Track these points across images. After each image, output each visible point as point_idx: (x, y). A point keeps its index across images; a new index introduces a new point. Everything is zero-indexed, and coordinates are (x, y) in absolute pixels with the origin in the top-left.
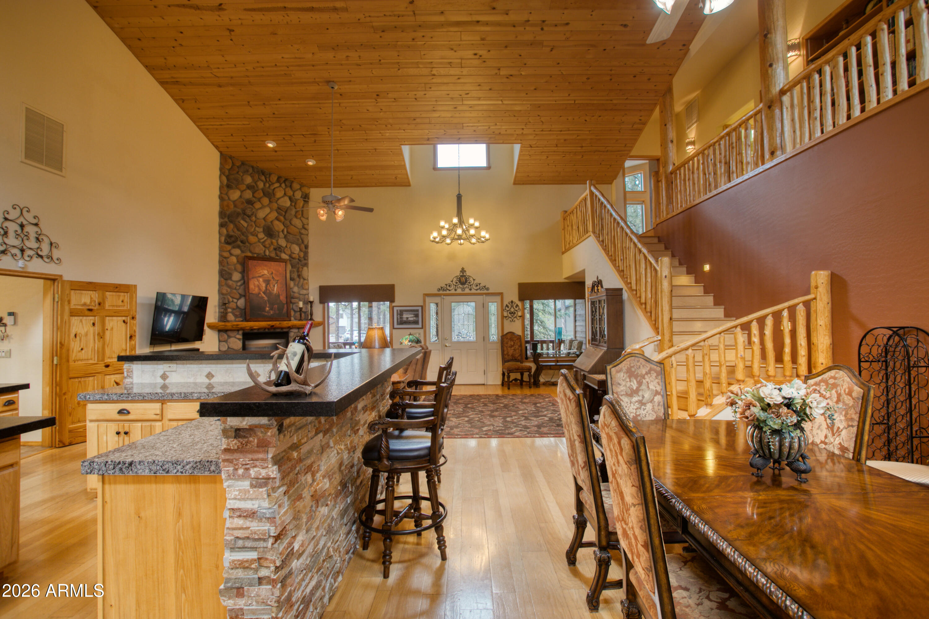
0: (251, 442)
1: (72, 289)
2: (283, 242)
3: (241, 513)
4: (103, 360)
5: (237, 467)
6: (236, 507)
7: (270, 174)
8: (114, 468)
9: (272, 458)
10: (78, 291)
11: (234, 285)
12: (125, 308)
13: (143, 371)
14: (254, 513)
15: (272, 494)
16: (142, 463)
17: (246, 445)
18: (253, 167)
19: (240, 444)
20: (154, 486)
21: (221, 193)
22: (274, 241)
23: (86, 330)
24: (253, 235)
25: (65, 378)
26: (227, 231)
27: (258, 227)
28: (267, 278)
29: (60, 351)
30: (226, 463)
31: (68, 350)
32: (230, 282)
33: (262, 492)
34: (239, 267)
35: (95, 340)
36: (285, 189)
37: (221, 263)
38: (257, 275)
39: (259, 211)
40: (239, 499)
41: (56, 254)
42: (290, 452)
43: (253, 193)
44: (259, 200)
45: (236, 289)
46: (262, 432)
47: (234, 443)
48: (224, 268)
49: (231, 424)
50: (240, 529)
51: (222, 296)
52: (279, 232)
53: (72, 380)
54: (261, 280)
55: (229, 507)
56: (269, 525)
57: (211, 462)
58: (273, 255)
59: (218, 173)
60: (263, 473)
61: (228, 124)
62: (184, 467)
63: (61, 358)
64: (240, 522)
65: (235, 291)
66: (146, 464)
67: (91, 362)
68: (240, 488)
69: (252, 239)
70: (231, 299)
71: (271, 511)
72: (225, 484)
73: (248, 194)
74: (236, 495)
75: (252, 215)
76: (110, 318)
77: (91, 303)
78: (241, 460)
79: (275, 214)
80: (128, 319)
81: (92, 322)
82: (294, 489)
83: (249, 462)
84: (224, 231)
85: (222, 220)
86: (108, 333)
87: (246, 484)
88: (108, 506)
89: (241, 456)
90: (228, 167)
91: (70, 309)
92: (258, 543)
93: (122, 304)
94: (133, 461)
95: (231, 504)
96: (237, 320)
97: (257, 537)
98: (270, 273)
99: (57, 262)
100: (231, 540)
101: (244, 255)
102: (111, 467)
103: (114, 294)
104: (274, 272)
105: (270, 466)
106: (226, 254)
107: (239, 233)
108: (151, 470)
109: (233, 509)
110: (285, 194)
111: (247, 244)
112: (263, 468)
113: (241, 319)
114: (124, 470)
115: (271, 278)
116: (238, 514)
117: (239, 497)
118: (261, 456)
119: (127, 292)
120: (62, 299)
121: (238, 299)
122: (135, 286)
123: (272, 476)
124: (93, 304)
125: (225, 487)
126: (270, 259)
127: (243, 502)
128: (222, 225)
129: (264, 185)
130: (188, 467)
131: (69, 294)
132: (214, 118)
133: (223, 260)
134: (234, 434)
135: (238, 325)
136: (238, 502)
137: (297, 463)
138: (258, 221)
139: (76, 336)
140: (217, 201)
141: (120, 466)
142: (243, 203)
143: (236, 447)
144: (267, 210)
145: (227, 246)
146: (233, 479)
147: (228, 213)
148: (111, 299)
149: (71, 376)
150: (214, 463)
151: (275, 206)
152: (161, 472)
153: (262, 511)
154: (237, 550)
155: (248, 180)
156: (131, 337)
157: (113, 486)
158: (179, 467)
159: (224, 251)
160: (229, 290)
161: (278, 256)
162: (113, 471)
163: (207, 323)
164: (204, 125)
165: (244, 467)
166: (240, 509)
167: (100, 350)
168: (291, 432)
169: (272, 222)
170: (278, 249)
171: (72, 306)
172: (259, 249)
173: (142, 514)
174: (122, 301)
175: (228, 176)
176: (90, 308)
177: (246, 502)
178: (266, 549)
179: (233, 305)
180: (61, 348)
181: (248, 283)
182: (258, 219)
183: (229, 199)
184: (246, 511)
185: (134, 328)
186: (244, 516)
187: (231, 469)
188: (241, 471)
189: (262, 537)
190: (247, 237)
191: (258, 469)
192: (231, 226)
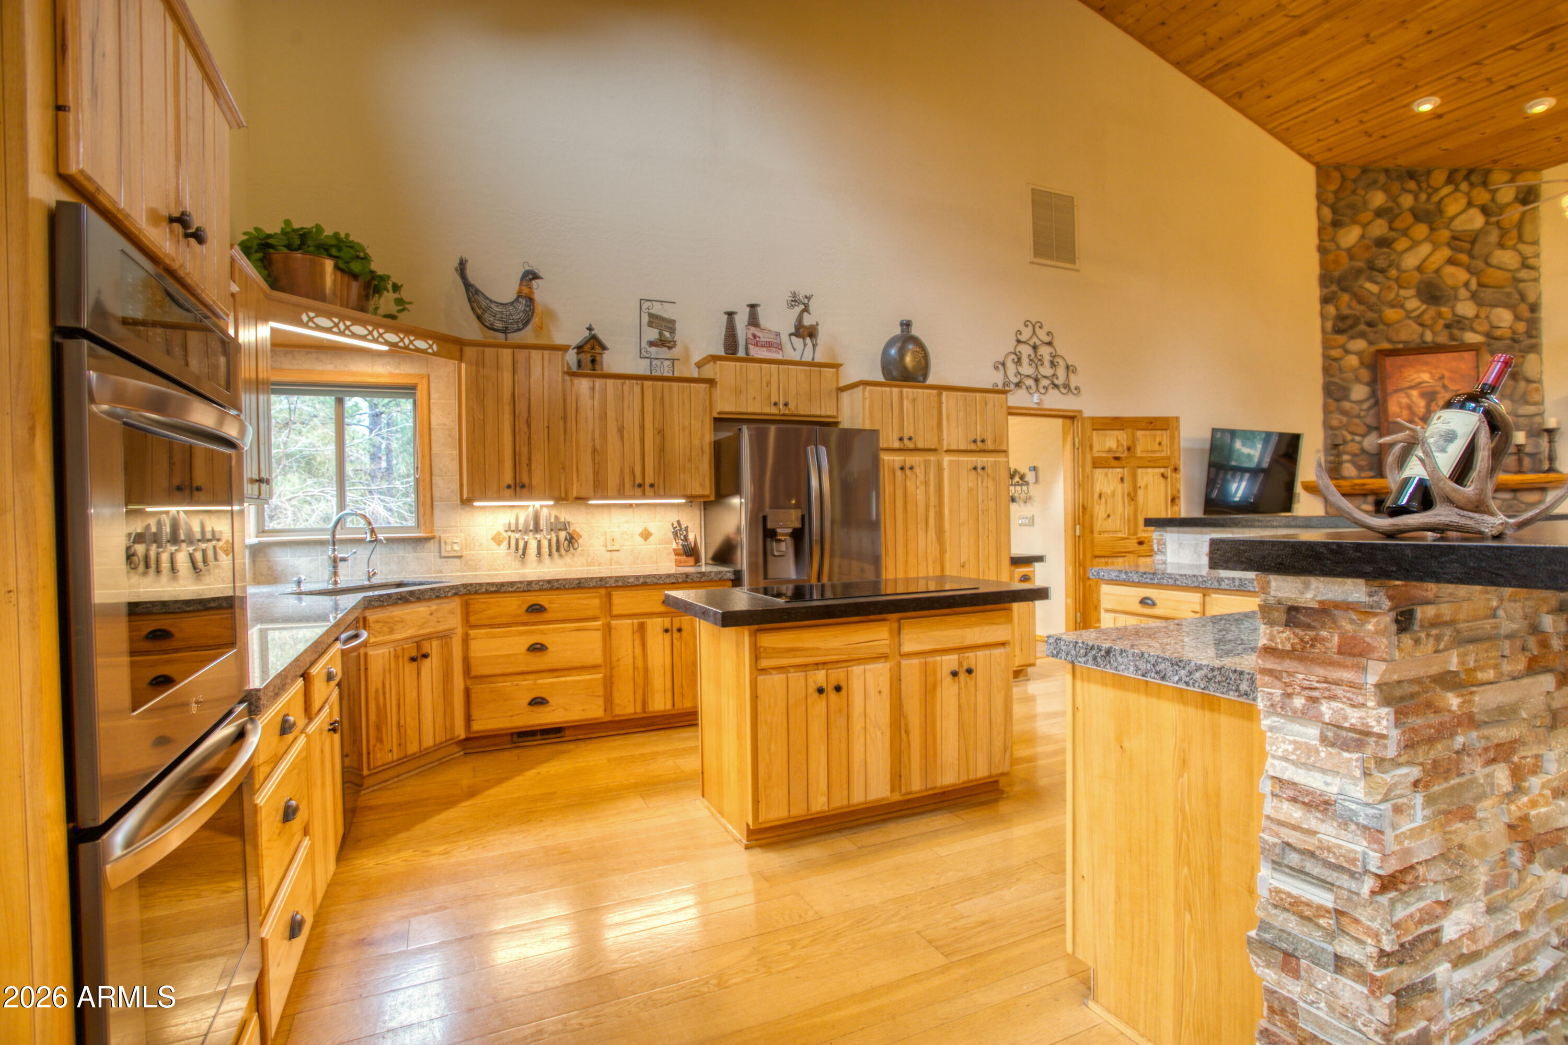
0: (1324, 639)
1: (1094, 430)
2: (1466, 309)
3: (1297, 793)
4: (1135, 533)
5: (1289, 690)
6: (1286, 776)
7: (1429, 173)
8: (1086, 655)
9: (1378, 686)
10: (1101, 432)
11: (1356, 408)
12: (1163, 454)
13: (1180, 544)
14: (1326, 803)
15: (1375, 773)
16: (1124, 654)
17: (1313, 646)
18: (1387, 171)
19: (1297, 641)
20: (1143, 699)
21: (1321, 240)
22: (1444, 309)
23: (1112, 488)
24: (1393, 306)
25: (1089, 556)
26: (1337, 309)
27: (1405, 288)
28: (1430, 389)
29: (1083, 516)
30: (1266, 678)
31: (1092, 517)
32: (1346, 405)
33: (1350, 760)
34: (1365, 374)
35: (1124, 503)
36: (1468, 194)
37: (1326, 370)
38: (1408, 384)
39: (1406, 255)
40: (1293, 763)
41: (1074, 381)
42: (1438, 690)
43: (1390, 222)
44: (1405, 233)
45: (1358, 417)
46: (1352, 622)
47: (1284, 638)
48: (1334, 380)
49: (1279, 595)
50: (1296, 828)
51: (1331, 432)
52: (1455, 289)
53: (1097, 560)
54: (1415, 393)
55: (1272, 773)
56: (1365, 844)
57: (1241, 673)
58: (1443, 339)
59: (1313, 203)
60: (1354, 717)
61: (1327, 102)
62: (1190, 673)
63: (1083, 527)
64: (1296, 813)
65: (1356, 421)
66: (1130, 656)
67: (1120, 535)
68: (1298, 739)
69: (1391, 314)
70: (1349, 437)
71: (1371, 811)
72: (1266, 722)
73: (1379, 228)
74: (1286, 750)
75: (1390, 266)
76: (1144, 470)
77: (1118, 447)
78: (1300, 676)
79: (1446, 253)
80: (1169, 472)
81: (1120, 476)
82: (1445, 785)
83: (1317, 685)
84: (1331, 310)
85: (1326, 291)
86: (1141, 493)
87: (1311, 733)
88: (1080, 715)
89: (1301, 668)
90: (1332, 187)
91: (1093, 458)
92: (1336, 874)
93: (1160, 448)
94: (1111, 648)
95: (1274, 767)
96: (1363, 475)
97: (1333, 860)
98: (1437, 376)
99: (1075, 392)
100: (1275, 845)
101: (1373, 348)
102: (1083, 651)
103: (1148, 432)
104: (1447, 374)
105: (1371, 704)
106: (1335, 353)
107: (1362, 307)
108: (1137, 669)
109: (1280, 780)
110: (1470, 204)
111: (1381, 327)
112: (1353, 706)
113: (1371, 474)
114: (1099, 660)
115: (1439, 389)
116: (1291, 793)
117: (1294, 757)
118: (1347, 675)
119: (1166, 430)
120: (1082, 444)
121: (1363, 436)
122: (1177, 419)
123: (1376, 730)
124: (1120, 449)
125: (1263, 728)
126: (1437, 349)
127: (1302, 772)
128: (1325, 300)
129: (1416, 198)
130: (1197, 675)
131: (1091, 437)
132: (1298, 102)
133: (1330, 365)
134: (1284, 617)
135: (1363, 485)
136: (1291, 768)
137: (1459, 724)
138: (1404, 275)
139: (1100, 496)
140: (1315, 257)
141: (1094, 652)
142: (1368, 248)
143: (1288, 647)
144: (1426, 249)
145: (1338, 337)
146: (1278, 715)
147: (1336, 274)
148: (1145, 442)
149: (1097, 553)
150: (1247, 676)
151: (1444, 235)
152: (1153, 675)
153: (1347, 803)
154: (1287, 870)
155: (1378, 199)
156: (1173, 500)
157: (1086, 684)
158: (1183, 673)
159: (1333, 348)
160: (1344, 419)
161: (1454, 339)
162: (1084, 659)
163: (1302, 483)
164: (1281, 124)
165: (1307, 692)
166: (1294, 784)
167: (1132, 518)
168: (1438, 638)
169: (1437, 271)
170: (1458, 323)
171: (1096, 455)
172: (1409, 333)
173: (1126, 744)
174: (1160, 444)
175: (1335, 203)
176: (1117, 455)
177: (1312, 773)
178: (1355, 897)
179: (1353, 447)
180: (1083, 513)
181: (1385, 401)
182: (1404, 271)
183: (1338, 247)
184: (1308, 793)
185: (1178, 486)
186: (1304, 803)
187: (1278, 692)
188: (1299, 702)
189: (1345, 865)
190: (1380, 312)
191: (1340, 705)
192: (1345, 297)
